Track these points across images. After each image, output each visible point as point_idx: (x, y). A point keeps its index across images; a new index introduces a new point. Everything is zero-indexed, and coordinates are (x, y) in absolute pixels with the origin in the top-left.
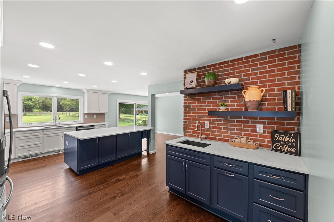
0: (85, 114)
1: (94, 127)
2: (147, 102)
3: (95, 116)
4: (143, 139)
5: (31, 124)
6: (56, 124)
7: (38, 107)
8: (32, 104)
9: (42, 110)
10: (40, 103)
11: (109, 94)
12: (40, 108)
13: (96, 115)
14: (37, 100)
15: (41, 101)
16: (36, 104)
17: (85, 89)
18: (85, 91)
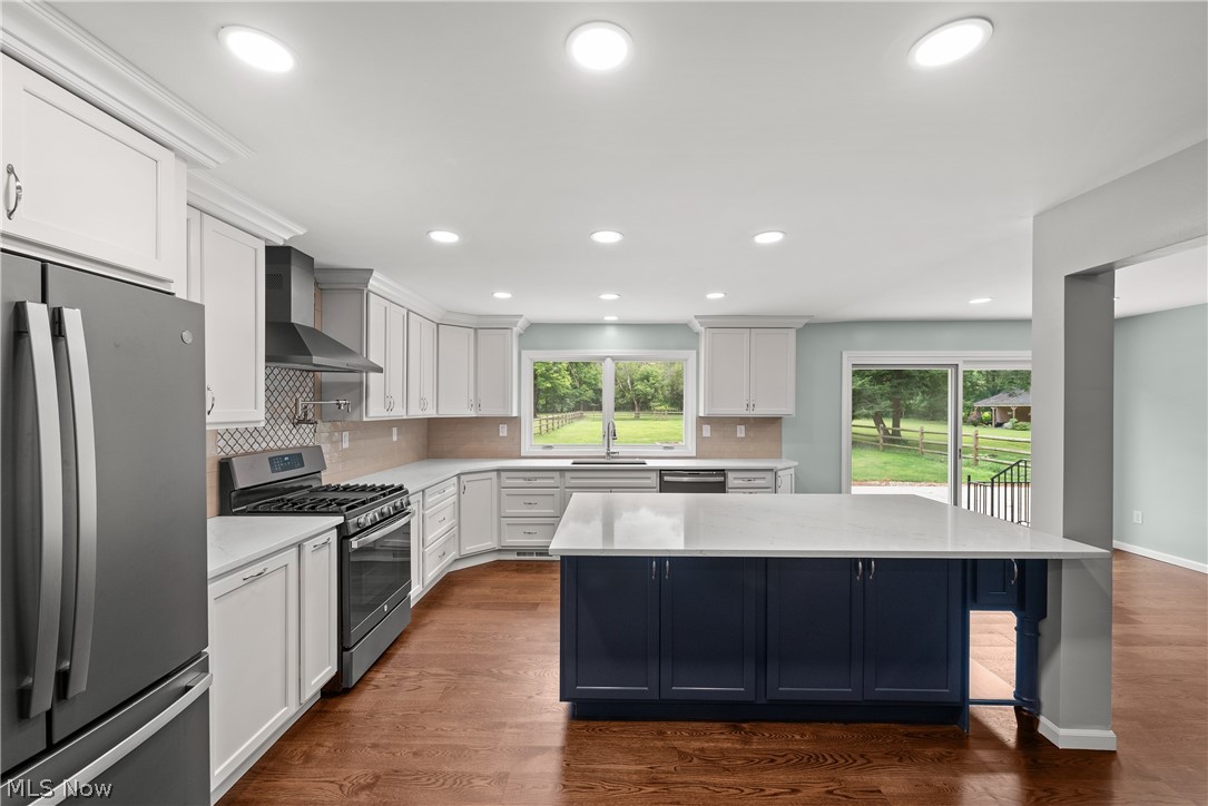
0: (701, 421)
1: (725, 476)
2: (1028, 354)
3: (741, 431)
4: (976, 617)
5: (550, 447)
6: (608, 454)
7: (661, 397)
8: (648, 389)
9: (672, 405)
10: (665, 388)
11: (798, 331)
12: (665, 401)
13: (743, 427)
14: (660, 378)
15: (666, 382)
16: (656, 391)
17: (696, 317)
18: (697, 326)
